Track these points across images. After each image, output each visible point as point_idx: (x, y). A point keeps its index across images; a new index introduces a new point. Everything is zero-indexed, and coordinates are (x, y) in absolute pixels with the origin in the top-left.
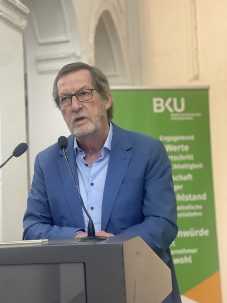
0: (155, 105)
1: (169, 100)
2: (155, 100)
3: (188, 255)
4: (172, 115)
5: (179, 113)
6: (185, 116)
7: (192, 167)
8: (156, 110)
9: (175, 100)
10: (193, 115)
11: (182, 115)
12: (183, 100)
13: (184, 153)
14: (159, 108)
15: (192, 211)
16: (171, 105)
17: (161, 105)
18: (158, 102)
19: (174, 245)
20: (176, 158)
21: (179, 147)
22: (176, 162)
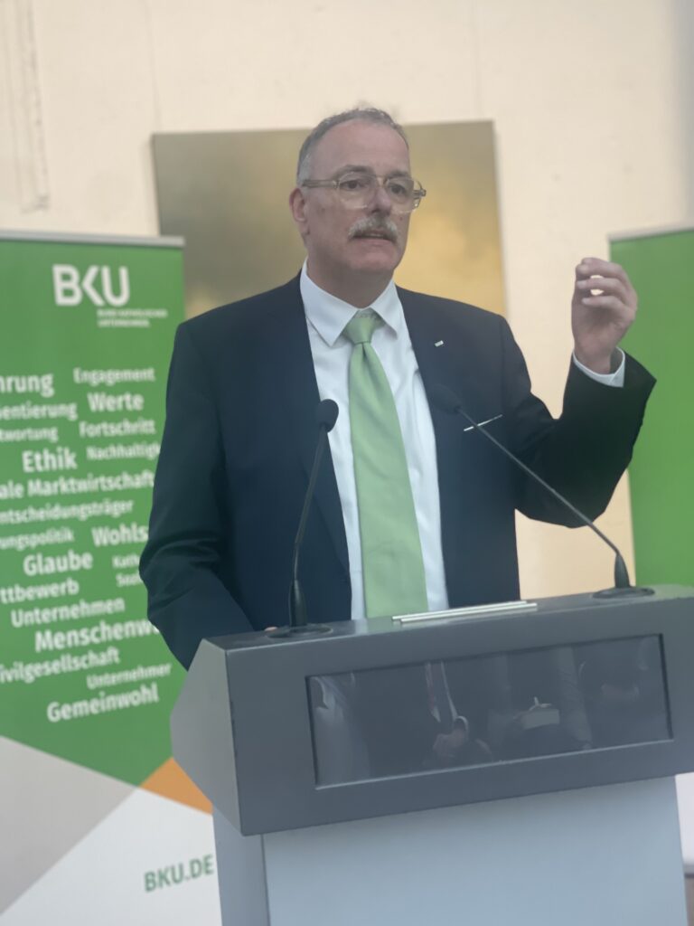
0: (60, 286)
1: (92, 271)
2: (58, 270)
3: (148, 682)
4: (100, 313)
5: (118, 308)
6: (132, 318)
7: (153, 451)
8: (61, 300)
9: (106, 272)
10: (149, 313)
11: (123, 313)
12: (124, 273)
13: (133, 416)
14: (68, 293)
16: (97, 284)
17: (73, 284)
18: (66, 277)
19: (117, 660)
20: (113, 430)
21: (120, 399)
22: (116, 440)
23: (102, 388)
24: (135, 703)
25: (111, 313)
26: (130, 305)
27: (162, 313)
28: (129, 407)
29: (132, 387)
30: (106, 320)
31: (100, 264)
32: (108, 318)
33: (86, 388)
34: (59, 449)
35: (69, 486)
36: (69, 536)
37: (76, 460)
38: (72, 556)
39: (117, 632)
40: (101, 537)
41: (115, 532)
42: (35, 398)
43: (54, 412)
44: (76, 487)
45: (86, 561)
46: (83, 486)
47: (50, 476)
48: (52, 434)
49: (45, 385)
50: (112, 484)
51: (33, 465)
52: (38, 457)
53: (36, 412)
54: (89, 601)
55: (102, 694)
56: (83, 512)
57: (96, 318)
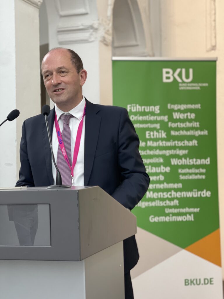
3: (190, 214)
4: (180, 85)
5: (187, 83)
6: (193, 86)
7: (197, 133)
8: (165, 80)
9: (184, 71)
10: (200, 85)
11: (189, 85)
12: (191, 71)
13: (190, 121)
14: (168, 78)
15: (196, 174)
17: (170, 75)
19: (178, 204)
20: (182, 125)
21: (186, 115)
22: (183, 129)
23: (179, 111)
24: (184, 220)
25: (184, 85)
26: (192, 82)
27: (206, 85)
28: (189, 117)
29: (191, 111)
30: (182, 87)
31: (181, 68)
32: (183, 86)
34: (160, 131)
35: (163, 144)
36: (161, 160)
37: (166, 135)
38: (162, 167)
39: (178, 195)
40: (174, 162)
41: (180, 160)
42: (152, 114)
43: (159, 118)
45: (168, 169)
46: (168, 144)
47: (156, 140)
48: (158, 126)
49: (157, 109)
50: (180, 144)
51: (150, 136)
52: (152, 133)
53: (152, 118)
54: (168, 183)
55: (171, 215)
56: (167, 153)
57: (178, 86)
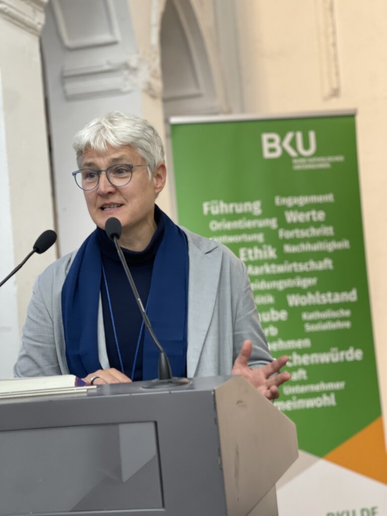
1: (289, 136)
2: (265, 137)
3: (328, 393)
4: (295, 161)
5: (307, 157)
6: (316, 163)
7: (332, 246)
8: (267, 155)
9: (299, 136)
10: (330, 159)
11: (311, 160)
12: (312, 135)
13: (317, 225)
14: (272, 150)
15: (334, 320)
16: (293, 144)
17: (276, 145)
18: (271, 141)
19: (305, 377)
20: (303, 233)
21: (308, 214)
22: (305, 240)
23: (296, 208)
24: (319, 405)
25: (301, 161)
26: (317, 154)
27: (340, 158)
28: (314, 219)
29: (317, 207)
30: (298, 166)
31: (295, 130)
32: (300, 164)
33: (285, 208)
34: (264, 246)
35: (271, 269)
36: (270, 299)
37: (277, 253)
38: (273, 312)
39: (305, 359)
40: (294, 300)
41: (303, 297)
42: (249, 216)
43: (261, 224)
44: (276, 269)
45: (283, 315)
46: (281, 269)
47: (258, 263)
48: (260, 238)
49: (256, 207)
50: (302, 267)
51: (247, 256)
52: (250, 252)
53: (249, 224)
54: (285, 339)
55: (294, 398)
56: (281, 285)
57: (291, 164)
